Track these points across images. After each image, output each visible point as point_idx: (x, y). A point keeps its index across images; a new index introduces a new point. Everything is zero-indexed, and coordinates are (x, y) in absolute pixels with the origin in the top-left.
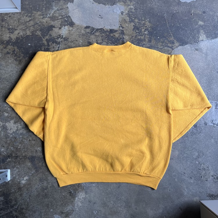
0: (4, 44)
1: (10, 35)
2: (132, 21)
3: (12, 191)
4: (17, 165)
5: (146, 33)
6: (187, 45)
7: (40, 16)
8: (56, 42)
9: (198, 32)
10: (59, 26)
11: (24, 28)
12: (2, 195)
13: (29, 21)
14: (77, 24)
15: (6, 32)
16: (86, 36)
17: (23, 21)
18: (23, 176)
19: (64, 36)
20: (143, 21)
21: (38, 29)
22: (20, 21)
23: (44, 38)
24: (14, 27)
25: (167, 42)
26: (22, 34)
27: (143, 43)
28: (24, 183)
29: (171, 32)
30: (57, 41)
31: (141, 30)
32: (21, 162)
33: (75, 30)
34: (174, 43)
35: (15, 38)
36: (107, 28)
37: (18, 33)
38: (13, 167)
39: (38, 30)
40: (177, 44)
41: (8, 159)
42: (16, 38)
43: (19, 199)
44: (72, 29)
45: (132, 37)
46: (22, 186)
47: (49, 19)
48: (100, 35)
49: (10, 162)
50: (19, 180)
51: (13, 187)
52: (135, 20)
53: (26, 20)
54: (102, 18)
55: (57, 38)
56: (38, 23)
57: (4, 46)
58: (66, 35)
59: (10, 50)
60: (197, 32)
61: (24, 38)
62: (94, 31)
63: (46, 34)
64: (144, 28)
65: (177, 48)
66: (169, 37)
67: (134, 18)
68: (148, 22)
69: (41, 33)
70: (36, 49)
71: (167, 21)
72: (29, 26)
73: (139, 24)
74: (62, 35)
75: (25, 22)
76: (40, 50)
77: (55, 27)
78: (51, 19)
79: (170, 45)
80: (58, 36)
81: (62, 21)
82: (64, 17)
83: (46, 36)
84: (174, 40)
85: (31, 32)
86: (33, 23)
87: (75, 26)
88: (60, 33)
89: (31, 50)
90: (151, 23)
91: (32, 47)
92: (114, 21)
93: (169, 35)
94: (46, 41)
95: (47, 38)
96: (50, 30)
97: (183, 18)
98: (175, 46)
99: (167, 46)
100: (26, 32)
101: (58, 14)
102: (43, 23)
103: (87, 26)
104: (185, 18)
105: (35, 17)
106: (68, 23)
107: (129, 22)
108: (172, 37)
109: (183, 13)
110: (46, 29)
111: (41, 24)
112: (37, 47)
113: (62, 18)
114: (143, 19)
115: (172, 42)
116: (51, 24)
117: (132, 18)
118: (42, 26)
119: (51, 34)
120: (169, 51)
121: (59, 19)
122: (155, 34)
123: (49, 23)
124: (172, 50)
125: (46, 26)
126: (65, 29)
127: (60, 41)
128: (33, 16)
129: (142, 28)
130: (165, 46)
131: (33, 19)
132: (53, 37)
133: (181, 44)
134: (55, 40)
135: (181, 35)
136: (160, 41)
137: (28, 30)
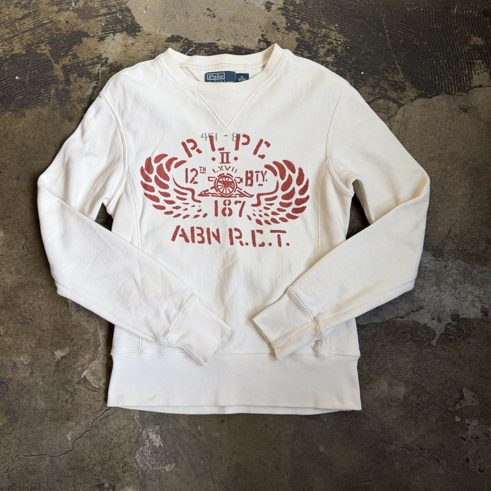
2: (292, 27)
6: (438, 97)
7: (52, 5)
8: (89, 75)
9: (471, 65)
10: (100, 34)
11: (7, 36)
13: (21, 19)
14: (146, 30)
17: (7, 18)
19: (109, 59)
20: (324, 27)
21: (42, 38)
23: (57, 62)
25: (387, 87)
29: (396, 61)
30: (90, 70)
31: (317, 52)
33: (140, 44)
34: (405, 90)
36: (225, 43)
39: (43, 42)
40: (411, 92)
44: (133, 42)
47: (76, 14)
52: (302, 26)
53: (13, 16)
54: (214, 17)
55: (90, 65)
56: (45, 24)
58: (116, 56)
60: (467, 63)
61: (7, 60)
62: (191, 49)
63: (63, 52)
64: (326, 46)
65: (411, 102)
66: (392, 74)
67: (299, 19)
68: (335, 32)
69: (50, 51)
70: (33, 91)
71: (387, 31)
72: (20, 31)
73: (311, 36)
74: (106, 56)
75: (11, 20)
76: (44, 94)
77: (89, 36)
78: (80, 15)
79: (394, 95)
80: (96, 60)
81: (108, 21)
82: (114, 10)
83: (62, 56)
84: (403, 82)
85: (24, 46)
86: (32, 24)
87: (142, 36)
88: (101, 52)
89: (22, 94)
90: (344, 34)
91: (24, 84)
92: (245, 26)
93: (392, 67)
94: (61, 71)
95: (66, 62)
96: (75, 43)
97: (430, 25)
98: (408, 97)
99: (384, 97)
100: (12, 45)
101: (99, 3)
102: (58, 24)
103: (173, 35)
104: (435, 26)
105: (38, 8)
106: (122, 26)
107: (286, 30)
108: (398, 74)
109: (429, 13)
110: (65, 39)
111: (52, 26)
112: (38, 84)
113: (109, 14)
114: (322, 24)
115: (398, 87)
116: (78, 27)
117: (295, 21)
118: (54, 31)
119: (75, 53)
120: (391, 110)
121: (101, 16)
122: (353, 64)
123: (73, 25)
124: (399, 109)
125: (65, 33)
126: (115, 42)
127: (99, 72)
128: (33, 6)
129: (319, 46)
130: (378, 97)
131: (32, 13)
132: (81, 60)
133: (422, 93)
134: (86, 70)
135: (423, 69)
136: (367, 82)
137: (19, 40)
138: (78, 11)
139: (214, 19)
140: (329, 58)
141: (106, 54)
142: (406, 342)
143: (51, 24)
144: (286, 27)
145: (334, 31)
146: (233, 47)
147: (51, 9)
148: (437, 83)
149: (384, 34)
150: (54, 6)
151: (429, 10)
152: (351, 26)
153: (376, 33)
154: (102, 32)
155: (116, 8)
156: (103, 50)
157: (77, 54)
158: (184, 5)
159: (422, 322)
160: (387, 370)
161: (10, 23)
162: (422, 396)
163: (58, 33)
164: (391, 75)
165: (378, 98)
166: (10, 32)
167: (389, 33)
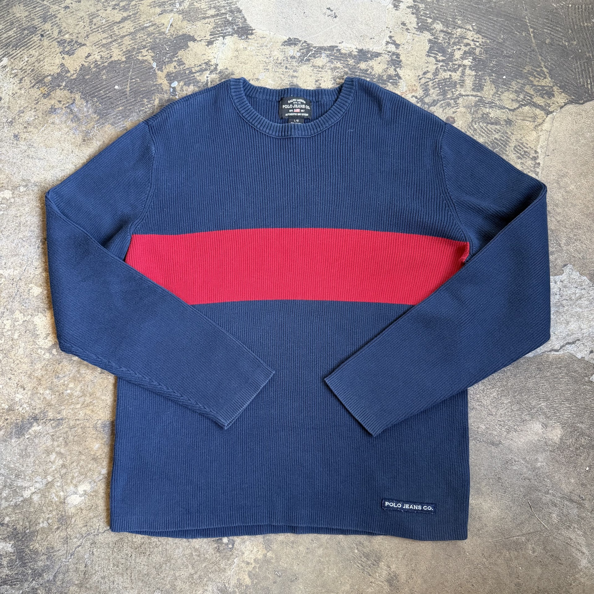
0: (45, 85)
1: (63, 58)
2: (423, 27)
3: (41, 525)
4: (58, 446)
5: (466, 62)
6: (591, 102)
7: (155, 7)
8: (196, 83)
10: (208, 37)
11: (104, 42)
12: (9, 536)
13: (120, 22)
14: (259, 32)
15: (53, 50)
16: (286, 68)
17: (104, 20)
18: (74, 482)
19: (219, 65)
20: (459, 27)
21: (144, 43)
22: (94, 20)
23: (161, 69)
24: (77, 37)
25: (532, 93)
26: (98, 58)
27: (458, 93)
28: (76, 503)
29: (543, 63)
30: (198, 78)
31: (452, 55)
32: (71, 438)
33: (254, 48)
34: (553, 95)
35: (78, 69)
36: (349, 46)
37: (86, 55)
38: (48, 452)
39: (144, 47)
40: (560, 98)
41: (31, 424)
42: (81, 69)
43: (61, 553)
44: (245, 46)
45: (425, 73)
46: (73, 510)
47: (180, 16)
48: (328, 64)
49: (37, 435)
50: (62, 493)
51: (44, 513)
52: (435, 25)
53: (111, 19)
54: (336, 17)
55: (198, 72)
56: (146, 27)
57: (45, 90)
58: (227, 62)
59: (60, 101)
61: (104, 68)
62: (310, 53)
63: (168, 58)
64: (462, 47)
65: (561, 108)
66: (538, 77)
67: (431, 18)
68: (473, 32)
69: (152, 57)
70: (135, 102)
71: (531, 30)
72: (119, 35)
73: (445, 37)
74: (216, 62)
75: (108, 23)
76: (147, 105)
77: (196, 40)
78: (186, 17)
79: (541, 102)
80: (204, 66)
81: (216, 23)
82: (223, 11)
83: (166, 63)
84: (552, 87)
85: (124, 52)
86: (132, 28)
87: (255, 39)
88: (210, 58)
89: (122, 104)
90: (483, 34)
91: (125, 94)
92: (371, 27)
93: (538, 70)
94: (165, 80)
95: (170, 69)
96: (181, 48)
97: (580, 23)
98: (556, 103)
99: (530, 103)
100: (111, 51)
101: (207, 4)
102: (161, 27)
103: (290, 38)
104: (586, 24)
105: (139, 10)
106: (234, 29)
107: (416, 31)
108: (545, 78)
109: (579, 9)
110: (169, 43)
111: (154, 29)
112: (140, 94)
113: (218, 15)
114: (457, 23)
115: (545, 92)
116: (184, 30)
117: (427, 20)
118: (157, 35)
119: (181, 59)
120: (537, 118)
121: (208, 17)
122: (493, 67)
123: (178, 28)
124: (547, 117)
125: (169, 37)
126: (225, 46)
127: (207, 80)
128: (132, 8)
129: (455, 48)
130: (523, 103)
131: (132, 16)
132: (187, 67)
133: (572, 98)
134: (193, 78)
135: (573, 72)
136: (509, 87)
137: (117, 45)
138: (183, 13)
139: (336, 20)
140: (466, 61)
141: (216, 59)
142: (562, 378)
143: (153, 27)
144: (417, 27)
145: (471, 31)
146: (357, 50)
147: (153, 11)
148: (589, 88)
149: (528, 33)
150: (157, 7)
151: (578, 7)
152: (491, 26)
153: (519, 32)
154: (210, 35)
155: (226, 9)
156: (212, 55)
157: (182, 60)
158: (301, 4)
159: (579, 356)
160: (541, 410)
161: (107, 27)
162: (582, 439)
163: (161, 37)
164: (537, 79)
165: (523, 105)
166: (107, 37)
167: (533, 32)
